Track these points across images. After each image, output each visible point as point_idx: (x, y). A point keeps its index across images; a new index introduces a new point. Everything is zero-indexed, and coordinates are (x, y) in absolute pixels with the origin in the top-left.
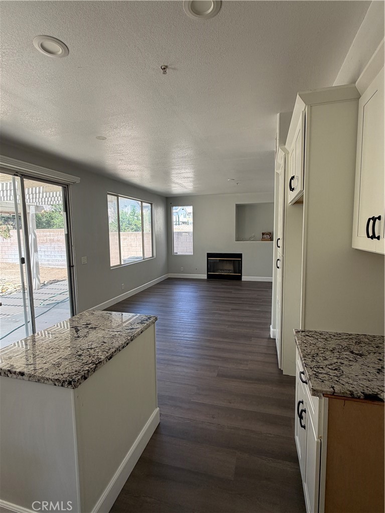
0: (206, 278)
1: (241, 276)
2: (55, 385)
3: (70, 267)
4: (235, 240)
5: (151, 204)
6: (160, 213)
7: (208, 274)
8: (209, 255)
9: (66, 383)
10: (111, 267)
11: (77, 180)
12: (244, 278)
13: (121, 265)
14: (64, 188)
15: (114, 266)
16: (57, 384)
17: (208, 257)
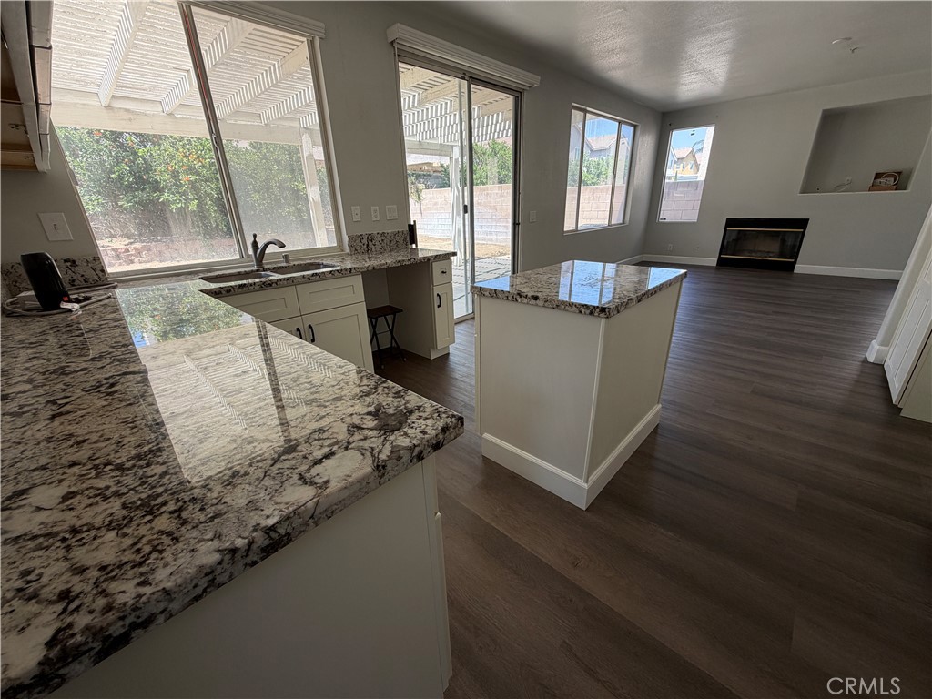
0: (715, 264)
1: (794, 263)
2: (581, 312)
3: (515, 224)
4: (799, 190)
5: (635, 126)
6: (647, 144)
7: (720, 258)
8: (730, 222)
9: (598, 310)
10: (564, 232)
11: (535, 80)
12: (800, 268)
13: (577, 230)
14: (516, 97)
15: (568, 232)
16: (583, 311)
17: (727, 225)
